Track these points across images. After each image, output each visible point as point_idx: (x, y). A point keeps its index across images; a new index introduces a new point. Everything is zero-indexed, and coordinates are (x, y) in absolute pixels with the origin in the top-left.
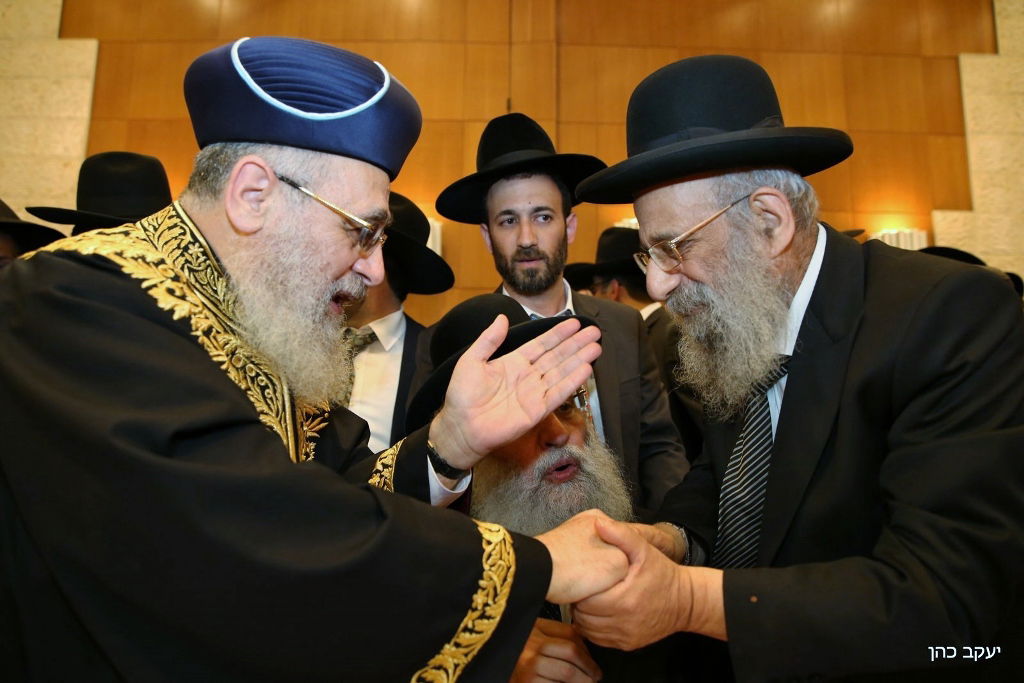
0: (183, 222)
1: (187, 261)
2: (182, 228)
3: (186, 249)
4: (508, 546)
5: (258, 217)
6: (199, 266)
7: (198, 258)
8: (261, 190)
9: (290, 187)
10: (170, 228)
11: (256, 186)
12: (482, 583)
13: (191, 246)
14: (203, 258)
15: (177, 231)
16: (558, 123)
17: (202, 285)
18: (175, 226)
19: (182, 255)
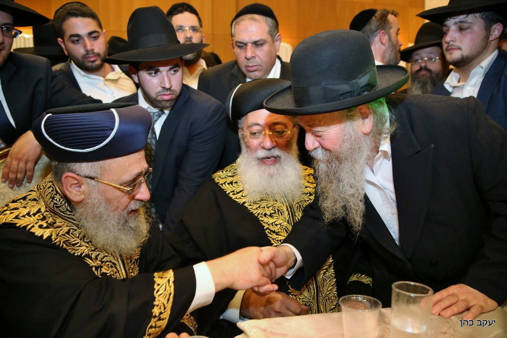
0: (53, 185)
1: (55, 203)
3: (53, 198)
4: (171, 283)
6: (61, 203)
9: (90, 180)
10: (49, 187)
12: (155, 303)
14: (62, 199)
15: (51, 189)
17: (63, 212)
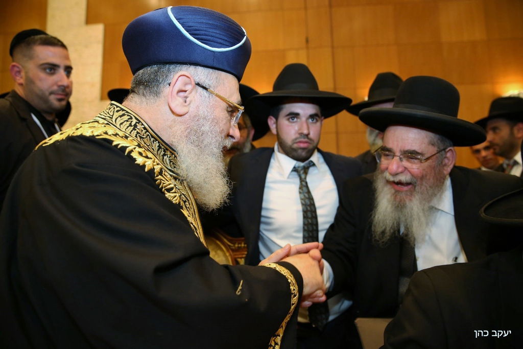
0: (127, 112)
1: (138, 133)
2: (128, 115)
3: (135, 126)
5: (185, 106)
6: (144, 135)
7: (142, 131)
8: (186, 91)
9: (201, 89)
10: (121, 116)
11: (184, 89)
13: (137, 124)
14: (144, 131)
15: (126, 118)
16: (333, 47)
17: (148, 146)
18: (124, 115)
19: (134, 129)
